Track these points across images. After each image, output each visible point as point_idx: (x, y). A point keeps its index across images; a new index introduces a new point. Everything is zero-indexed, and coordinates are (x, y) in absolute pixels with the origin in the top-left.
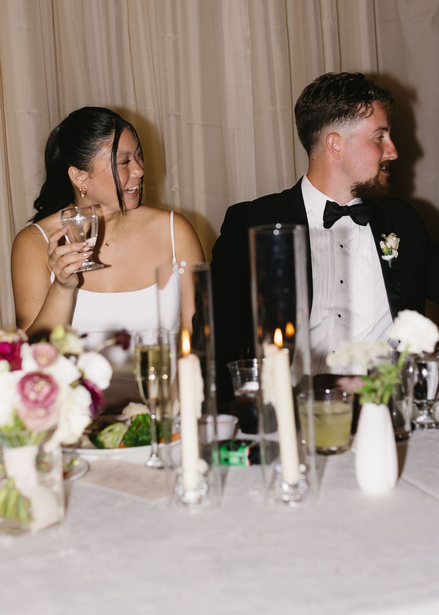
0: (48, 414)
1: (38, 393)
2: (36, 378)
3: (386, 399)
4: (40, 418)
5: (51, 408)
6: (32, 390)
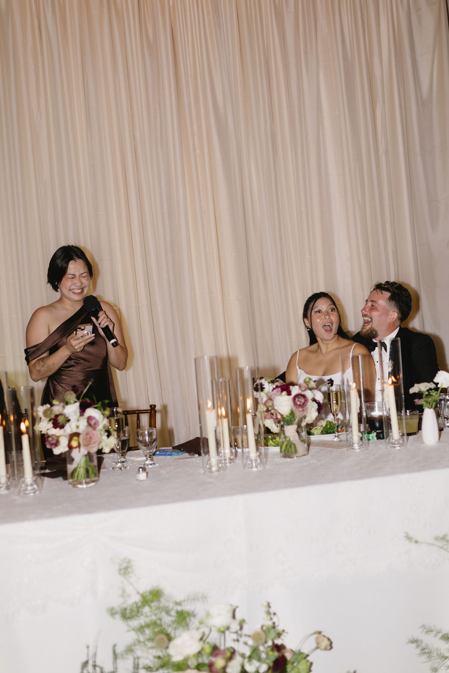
0: (303, 410)
1: (301, 402)
2: (300, 396)
3: (434, 406)
4: (300, 412)
5: (304, 408)
6: (299, 401)
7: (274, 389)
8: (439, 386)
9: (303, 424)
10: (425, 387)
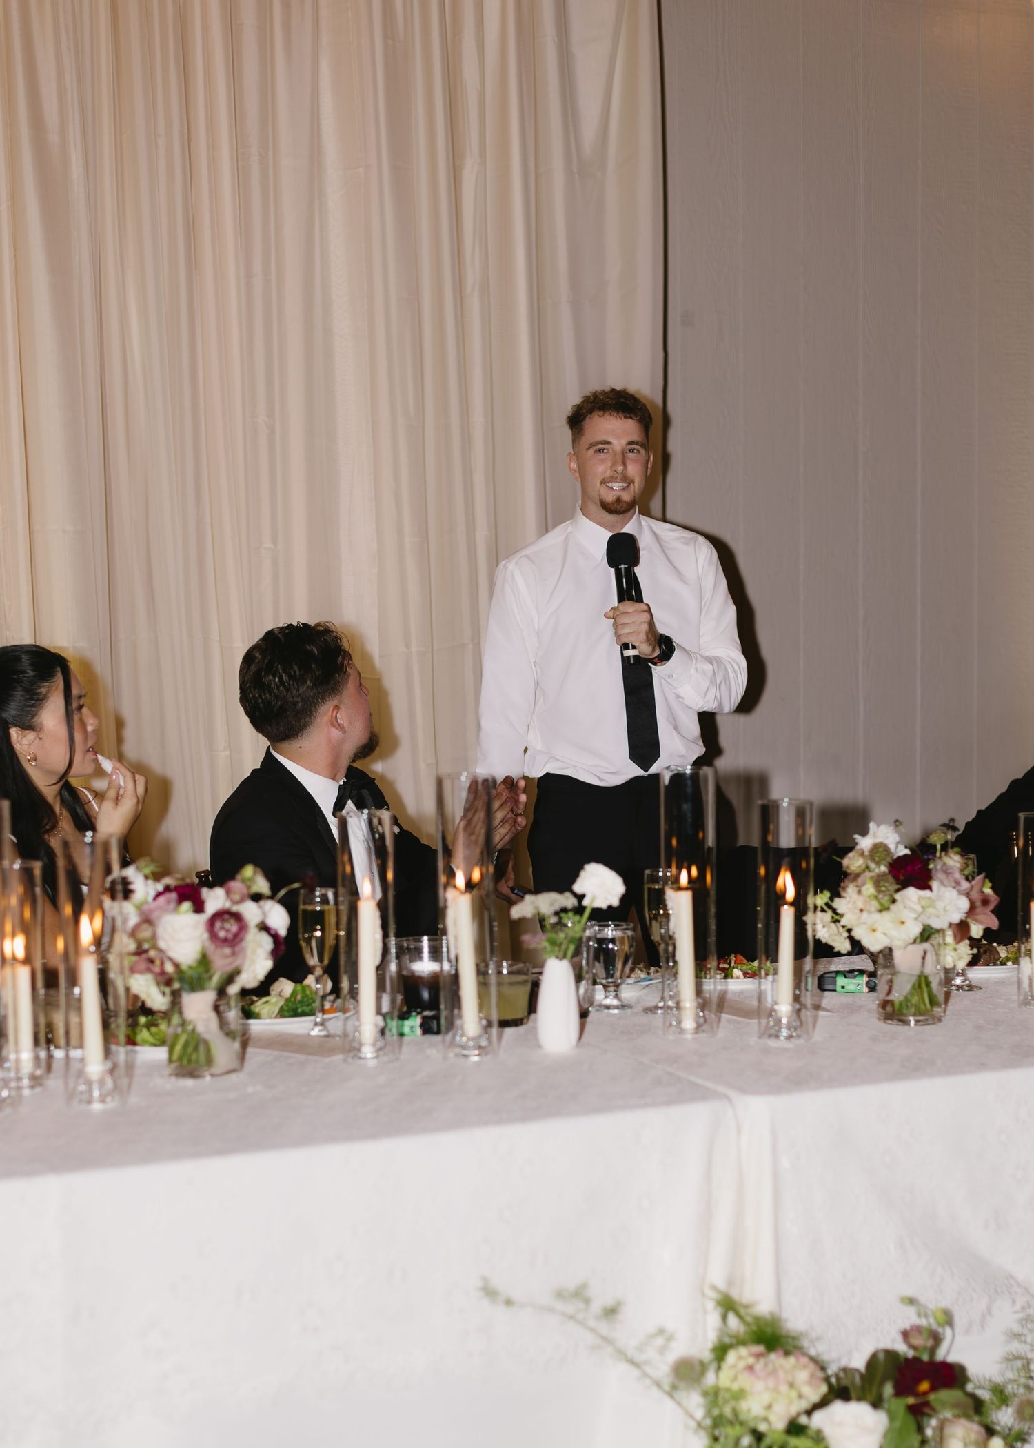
0: (234, 954)
1: (228, 931)
2: (226, 916)
3: (570, 953)
4: (226, 957)
5: (237, 949)
6: (222, 928)
7: (159, 894)
8: (585, 902)
9: (233, 990)
10: (552, 904)
